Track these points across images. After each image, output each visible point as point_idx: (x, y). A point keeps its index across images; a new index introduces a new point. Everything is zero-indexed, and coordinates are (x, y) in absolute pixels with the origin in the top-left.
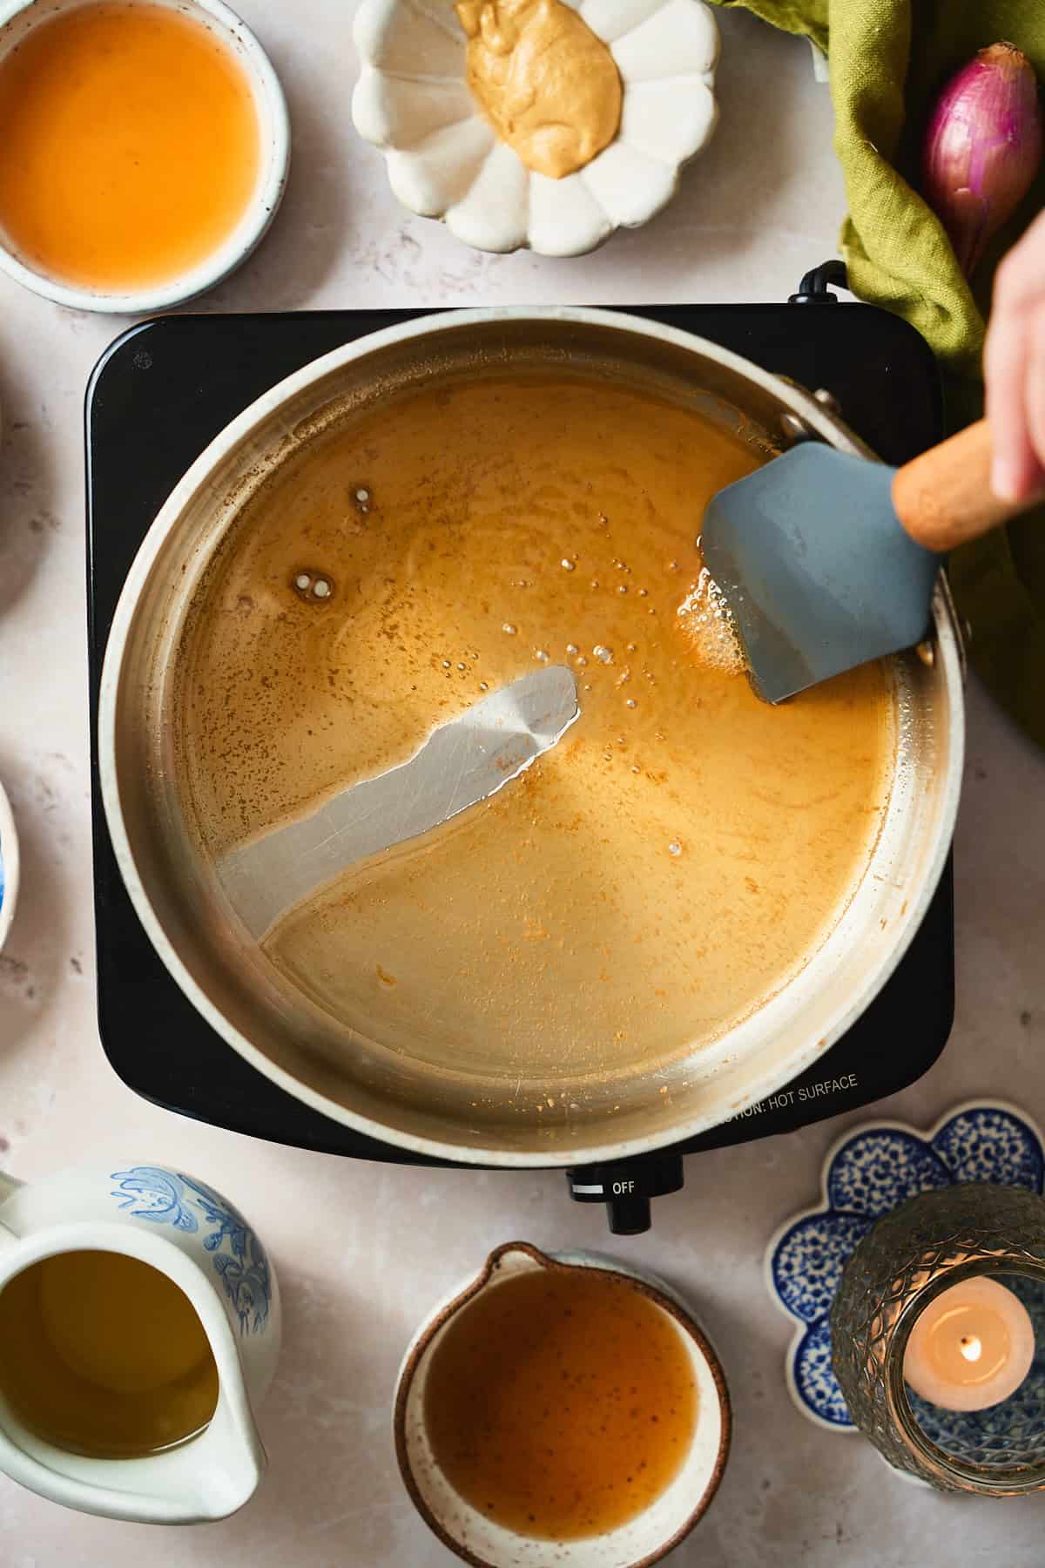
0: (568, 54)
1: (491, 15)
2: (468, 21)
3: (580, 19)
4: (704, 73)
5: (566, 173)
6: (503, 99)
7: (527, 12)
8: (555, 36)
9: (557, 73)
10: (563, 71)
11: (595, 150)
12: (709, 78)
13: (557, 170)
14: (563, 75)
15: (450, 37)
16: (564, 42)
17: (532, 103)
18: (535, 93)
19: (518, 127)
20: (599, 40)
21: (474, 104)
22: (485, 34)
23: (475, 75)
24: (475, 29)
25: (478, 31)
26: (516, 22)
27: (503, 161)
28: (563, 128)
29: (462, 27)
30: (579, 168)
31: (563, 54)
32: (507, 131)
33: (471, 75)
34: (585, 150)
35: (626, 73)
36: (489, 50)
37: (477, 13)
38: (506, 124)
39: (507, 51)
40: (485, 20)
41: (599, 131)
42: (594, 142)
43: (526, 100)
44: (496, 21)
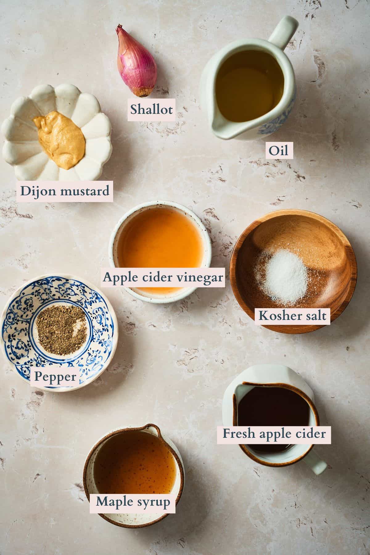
0: (68, 132)
1: (44, 122)
2: (37, 124)
3: (71, 121)
4: (107, 136)
5: (70, 168)
6: (50, 147)
7: (55, 121)
8: (63, 127)
9: (64, 138)
10: (66, 137)
11: (78, 160)
12: (109, 138)
13: (67, 167)
14: (66, 139)
15: (33, 129)
16: (66, 129)
17: (58, 148)
18: (58, 145)
19: (55, 155)
20: (77, 127)
21: (41, 148)
22: (43, 128)
23: (41, 140)
24: (40, 126)
25: (40, 127)
26: (52, 124)
27: (51, 164)
28: (68, 154)
29: (36, 126)
30: (74, 166)
31: (66, 132)
32: (52, 156)
33: (40, 140)
34: (75, 161)
35: (86, 137)
36: (44, 132)
37: (40, 122)
38: (51, 153)
39: (50, 132)
40: (43, 123)
41: (79, 155)
42: (77, 158)
43: (56, 147)
44: (46, 123)
